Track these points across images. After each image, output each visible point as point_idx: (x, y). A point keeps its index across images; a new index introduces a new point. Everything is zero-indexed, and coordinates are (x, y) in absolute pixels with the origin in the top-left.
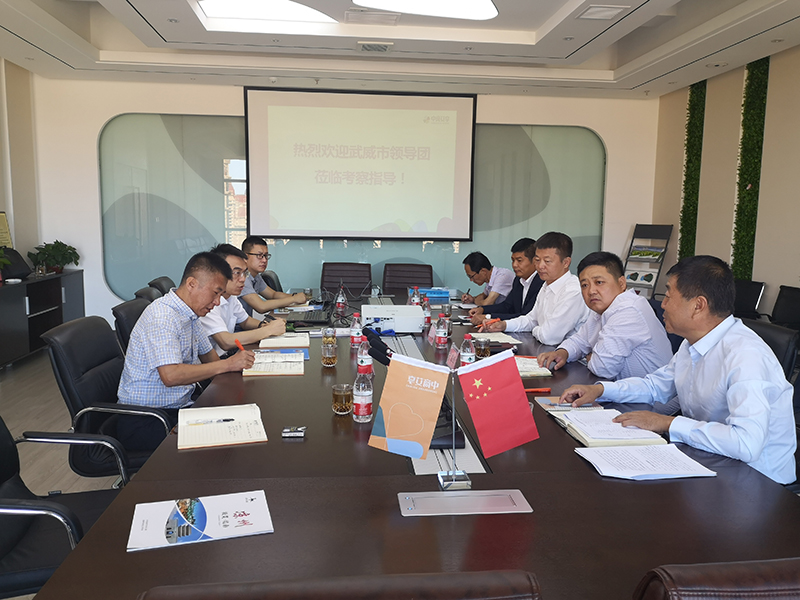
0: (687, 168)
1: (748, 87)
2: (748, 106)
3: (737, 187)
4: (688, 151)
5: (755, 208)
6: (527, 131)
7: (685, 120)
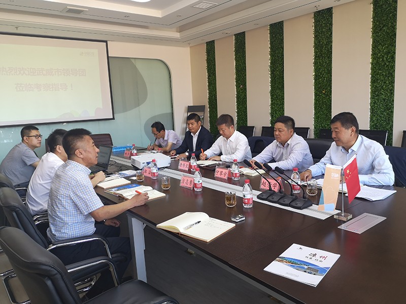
0: (209, 79)
1: (236, 43)
2: (237, 51)
3: (235, 87)
4: (208, 72)
5: (246, 96)
6: (133, 61)
7: (205, 57)
